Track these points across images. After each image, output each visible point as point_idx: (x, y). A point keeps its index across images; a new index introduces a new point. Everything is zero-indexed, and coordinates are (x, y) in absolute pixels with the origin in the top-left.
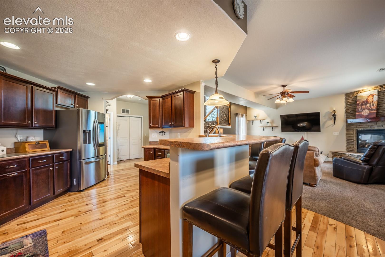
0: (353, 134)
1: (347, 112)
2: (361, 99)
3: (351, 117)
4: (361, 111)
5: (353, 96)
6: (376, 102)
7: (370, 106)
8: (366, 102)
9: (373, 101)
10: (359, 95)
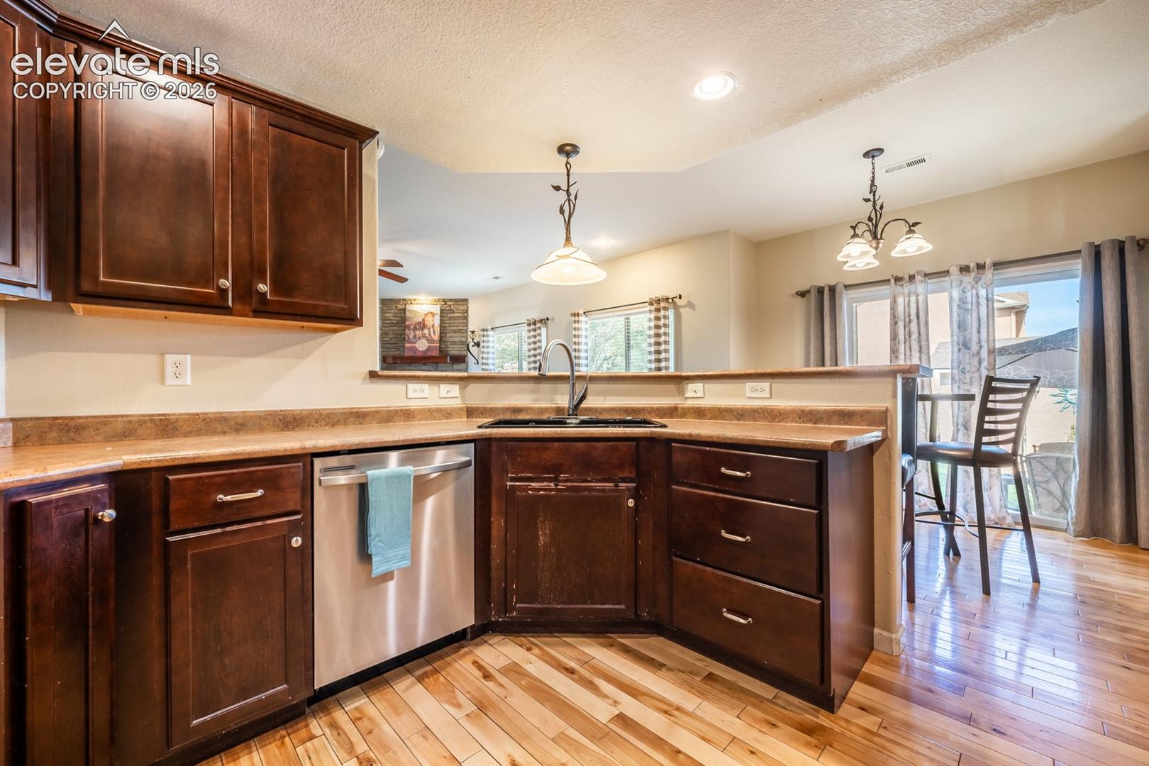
1: (385, 339)
2: (413, 318)
3: (392, 350)
4: (414, 340)
5: (396, 307)
6: (439, 329)
7: (430, 334)
8: (422, 325)
9: (433, 326)
10: (409, 307)
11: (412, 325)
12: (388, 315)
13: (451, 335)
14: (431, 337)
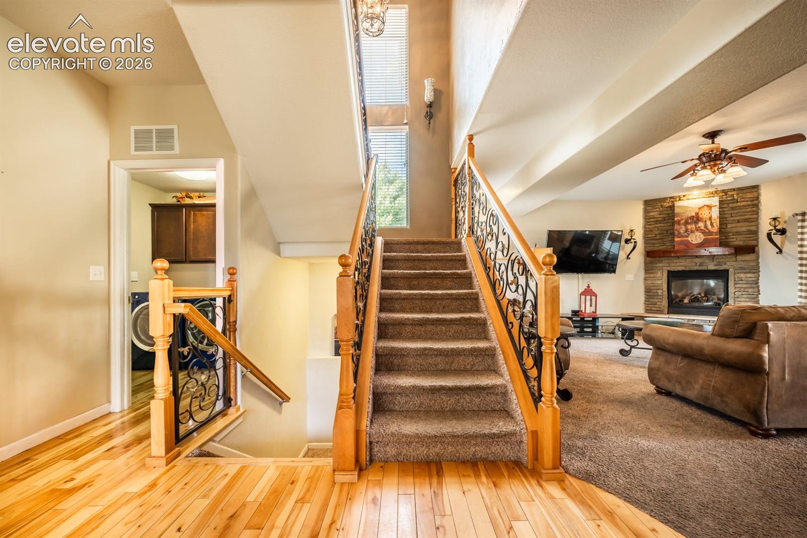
0: (661, 278)
1: (649, 236)
2: (683, 213)
3: (656, 245)
4: (686, 234)
5: (662, 206)
6: (718, 220)
7: (706, 226)
8: (696, 219)
9: (710, 218)
10: (678, 204)
11: (682, 220)
12: (652, 214)
13: (734, 225)
14: (707, 229)
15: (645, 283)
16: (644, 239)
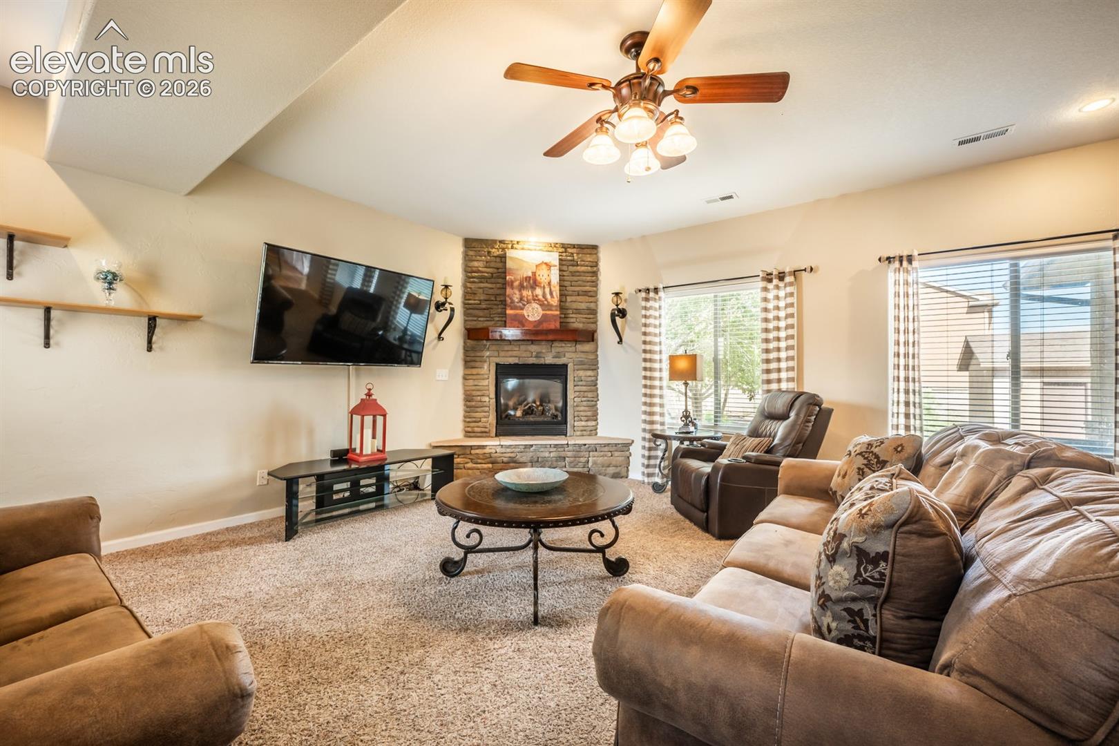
0: (486, 376)
1: (470, 302)
2: (517, 270)
3: (482, 319)
4: (521, 304)
5: (489, 252)
6: (558, 288)
7: (544, 296)
8: (532, 282)
9: (549, 283)
10: (510, 253)
11: (516, 280)
12: (476, 264)
13: (574, 298)
14: (546, 300)
15: (464, 385)
16: (464, 308)
